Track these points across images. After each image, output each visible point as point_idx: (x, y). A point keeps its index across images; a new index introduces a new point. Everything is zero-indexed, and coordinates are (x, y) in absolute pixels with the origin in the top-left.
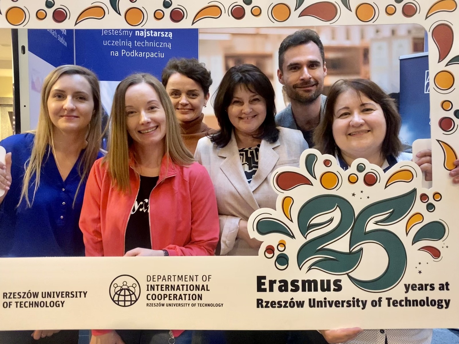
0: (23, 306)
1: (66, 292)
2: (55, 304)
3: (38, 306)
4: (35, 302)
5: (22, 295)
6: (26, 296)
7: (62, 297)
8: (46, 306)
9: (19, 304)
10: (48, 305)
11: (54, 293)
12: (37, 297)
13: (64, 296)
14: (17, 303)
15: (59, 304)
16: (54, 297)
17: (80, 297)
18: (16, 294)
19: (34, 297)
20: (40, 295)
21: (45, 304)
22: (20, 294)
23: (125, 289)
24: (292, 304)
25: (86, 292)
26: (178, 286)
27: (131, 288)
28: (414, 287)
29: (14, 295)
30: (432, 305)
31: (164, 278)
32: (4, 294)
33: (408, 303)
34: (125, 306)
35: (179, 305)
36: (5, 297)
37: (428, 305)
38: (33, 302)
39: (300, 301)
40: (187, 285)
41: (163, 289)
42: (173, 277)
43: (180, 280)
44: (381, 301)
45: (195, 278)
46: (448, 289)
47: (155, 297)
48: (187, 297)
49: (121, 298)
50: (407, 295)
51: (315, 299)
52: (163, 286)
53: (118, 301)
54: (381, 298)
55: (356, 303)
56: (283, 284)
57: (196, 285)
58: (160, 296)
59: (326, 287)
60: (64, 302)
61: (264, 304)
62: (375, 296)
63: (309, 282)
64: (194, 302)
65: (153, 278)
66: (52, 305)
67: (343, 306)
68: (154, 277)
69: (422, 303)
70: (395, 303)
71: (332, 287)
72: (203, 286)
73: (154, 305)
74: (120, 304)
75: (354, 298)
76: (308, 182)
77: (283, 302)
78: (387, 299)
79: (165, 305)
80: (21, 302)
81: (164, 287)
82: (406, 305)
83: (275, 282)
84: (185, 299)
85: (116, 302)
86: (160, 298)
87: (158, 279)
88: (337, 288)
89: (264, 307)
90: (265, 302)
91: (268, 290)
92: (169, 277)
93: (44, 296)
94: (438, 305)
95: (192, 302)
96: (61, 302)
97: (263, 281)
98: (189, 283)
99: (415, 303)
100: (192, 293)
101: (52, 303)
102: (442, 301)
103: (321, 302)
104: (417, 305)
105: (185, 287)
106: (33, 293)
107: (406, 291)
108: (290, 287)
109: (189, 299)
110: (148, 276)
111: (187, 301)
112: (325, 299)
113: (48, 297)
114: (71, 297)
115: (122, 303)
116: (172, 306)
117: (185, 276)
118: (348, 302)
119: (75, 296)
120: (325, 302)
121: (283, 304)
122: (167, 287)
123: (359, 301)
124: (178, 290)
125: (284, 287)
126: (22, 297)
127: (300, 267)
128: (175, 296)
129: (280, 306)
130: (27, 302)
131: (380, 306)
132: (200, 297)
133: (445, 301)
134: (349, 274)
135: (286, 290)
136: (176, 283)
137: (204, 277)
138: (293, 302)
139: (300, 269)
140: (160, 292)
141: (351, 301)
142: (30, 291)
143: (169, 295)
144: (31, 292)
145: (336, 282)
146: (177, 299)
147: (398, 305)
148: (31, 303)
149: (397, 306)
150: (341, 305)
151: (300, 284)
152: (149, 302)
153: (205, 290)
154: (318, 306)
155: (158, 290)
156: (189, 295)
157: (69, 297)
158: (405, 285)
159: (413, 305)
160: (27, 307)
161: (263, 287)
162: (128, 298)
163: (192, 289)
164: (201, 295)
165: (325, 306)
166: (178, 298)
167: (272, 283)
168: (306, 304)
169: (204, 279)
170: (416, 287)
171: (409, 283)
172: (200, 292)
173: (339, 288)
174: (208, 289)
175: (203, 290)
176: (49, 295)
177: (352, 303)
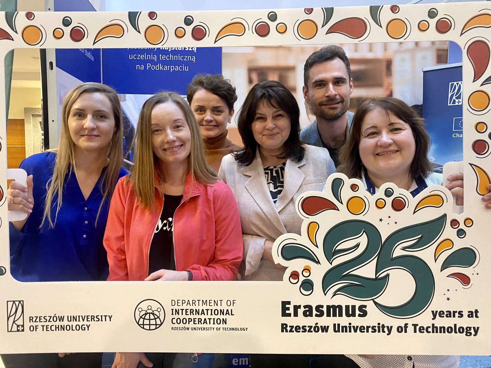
0: (49, 329)
1: (92, 316)
2: (82, 328)
3: (64, 330)
4: (61, 326)
5: (48, 318)
6: (51, 320)
7: (87, 321)
8: (72, 330)
9: (45, 328)
10: (74, 328)
11: (79, 316)
12: (63, 321)
13: (90, 319)
14: (43, 326)
15: (85, 328)
16: (79, 321)
17: (106, 321)
18: (42, 318)
19: (60, 321)
20: (66, 319)
21: (71, 328)
22: (45, 318)
23: (150, 313)
24: (316, 329)
25: (111, 316)
26: (203, 310)
27: (155, 312)
28: (441, 314)
29: (40, 319)
30: (460, 332)
31: (188, 303)
32: (30, 317)
33: (435, 329)
34: (150, 330)
35: (204, 329)
36: (31, 321)
37: (456, 332)
38: (59, 326)
39: (324, 326)
40: (212, 310)
41: (187, 313)
42: (197, 302)
43: (205, 304)
44: (407, 327)
45: (219, 302)
46: (477, 317)
47: (179, 321)
48: (212, 321)
49: (147, 322)
50: (434, 322)
51: (340, 324)
52: (187, 311)
53: (143, 325)
54: (407, 324)
55: (381, 329)
56: (308, 309)
57: (221, 310)
58: (184, 320)
59: (350, 312)
60: (89, 325)
61: (289, 329)
62: (402, 323)
63: (334, 307)
64: (219, 326)
65: (178, 303)
66: (78, 328)
67: (368, 331)
68: (179, 301)
69: (450, 330)
70: (421, 329)
71: (357, 312)
72: (227, 310)
73: (178, 329)
74: (145, 328)
75: (379, 324)
76: (334, 207)
77: (307, 327)
78: (413, 325)
79: (190, 329)
80: (47, 326)
81: (189, 311)
82: (433, 332)
83: (299, 307)
84: (210, 324)
85: (141, 326)
86: (185, 322)
87: (183, 303)
88: (362, 313)
89: (288, 331)
90: (290, 326)
91: (292, 315)
92: (194, 302)
93: (69, 320)
94: (467, 332)
95: (216, 326)
96: (87, 325)
97: (287, 306)
98: (214, 308)
99: (442, 329)
100: (216, 317)
101: (78, 327)
102: (470, 328)
103: (346, 327)
104: (444, 332)
105: (209, 312)
106: (59, 317)
107: (433, 317)
108: (315, 312)
109: (214, 324)
110: (172, 300)
111: (212, 325)
112: (350, 324)
113: (73, 321)
114: (96, 321)
115: (147, 327)
116: (197, 330)
117: (210, 300)
118: (373, 327)
119: (100, 320)
120: (350, 327)
121: (308, 329)
122: (192, 311)
123: (385, 327)
124: (203, 314)
125: (308, 311)
126: (48, 320)
127: (325, 293)
128: (200, 320)
129: (305, 331)
130: (53, 325)
131: (406, 332)
132: (225, 321)
133: (474, 328)
134: (375, 300)
135: (311, 315)
136: (200, 308)
137: (229, 302)
138: (318, 327)
139: (325, 295)
140: (184, 316)
141: (377, 327)
142: (55, 314)
143: (194, 319)
144: (57, 316)
145: (361, 308)
146: (201, 324)
147: (425, 331)
148: (57, 326)
149: (423, 332)
150: (365, 331)
151: (325, 309)
152: (174, 326)
153: (229, 315)
154: (343, 331)
155: (182, 314)
156: (214, 319)
157: (94, 321)
158: (433, 312)
159: (441, 332)
160: (53, 330)
161: (287, 312)
162: (153, 322)
163: (216, 313)
164: (226, 319)
165: (350, 331)
166: (202, 322)
167: (296, 308)
168: (331, 329)
169: (229, 304)
170: (444, 314)
171: (437, 310)
172: (224, 317)
173: (364, 314)
174: (233, 314)
175: (227, 315)
176: (75, 319)
177: (377, 328)
